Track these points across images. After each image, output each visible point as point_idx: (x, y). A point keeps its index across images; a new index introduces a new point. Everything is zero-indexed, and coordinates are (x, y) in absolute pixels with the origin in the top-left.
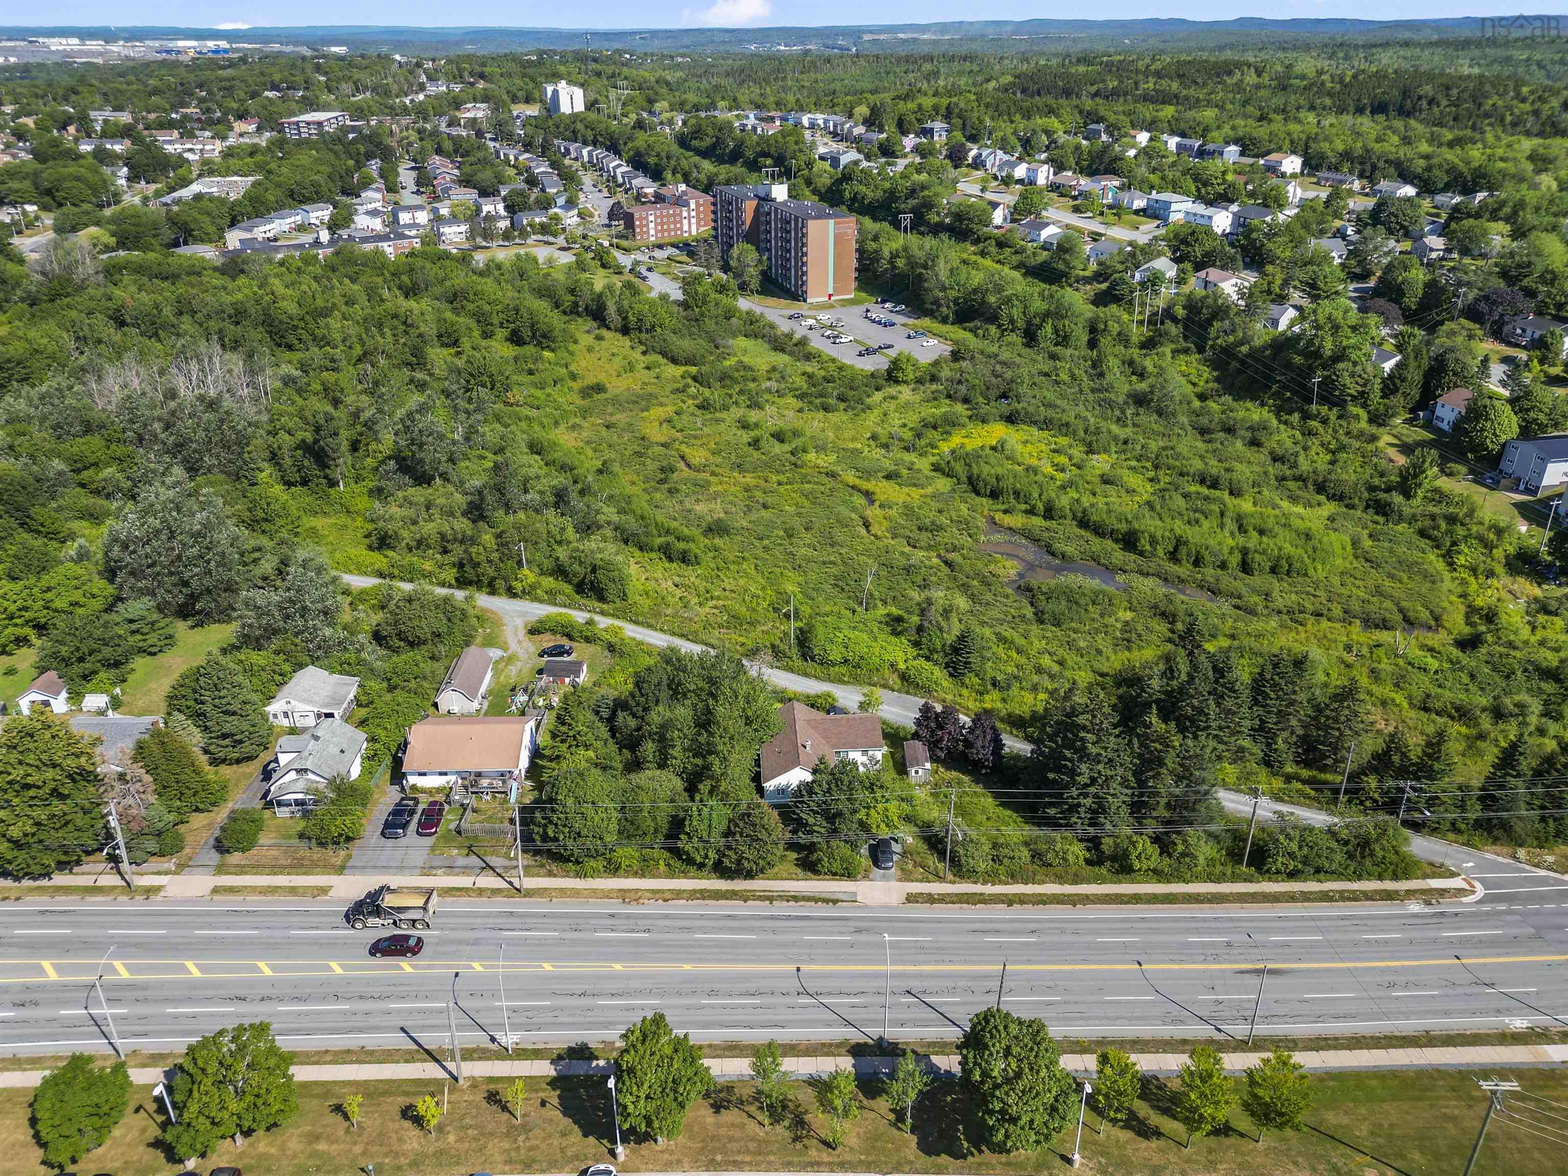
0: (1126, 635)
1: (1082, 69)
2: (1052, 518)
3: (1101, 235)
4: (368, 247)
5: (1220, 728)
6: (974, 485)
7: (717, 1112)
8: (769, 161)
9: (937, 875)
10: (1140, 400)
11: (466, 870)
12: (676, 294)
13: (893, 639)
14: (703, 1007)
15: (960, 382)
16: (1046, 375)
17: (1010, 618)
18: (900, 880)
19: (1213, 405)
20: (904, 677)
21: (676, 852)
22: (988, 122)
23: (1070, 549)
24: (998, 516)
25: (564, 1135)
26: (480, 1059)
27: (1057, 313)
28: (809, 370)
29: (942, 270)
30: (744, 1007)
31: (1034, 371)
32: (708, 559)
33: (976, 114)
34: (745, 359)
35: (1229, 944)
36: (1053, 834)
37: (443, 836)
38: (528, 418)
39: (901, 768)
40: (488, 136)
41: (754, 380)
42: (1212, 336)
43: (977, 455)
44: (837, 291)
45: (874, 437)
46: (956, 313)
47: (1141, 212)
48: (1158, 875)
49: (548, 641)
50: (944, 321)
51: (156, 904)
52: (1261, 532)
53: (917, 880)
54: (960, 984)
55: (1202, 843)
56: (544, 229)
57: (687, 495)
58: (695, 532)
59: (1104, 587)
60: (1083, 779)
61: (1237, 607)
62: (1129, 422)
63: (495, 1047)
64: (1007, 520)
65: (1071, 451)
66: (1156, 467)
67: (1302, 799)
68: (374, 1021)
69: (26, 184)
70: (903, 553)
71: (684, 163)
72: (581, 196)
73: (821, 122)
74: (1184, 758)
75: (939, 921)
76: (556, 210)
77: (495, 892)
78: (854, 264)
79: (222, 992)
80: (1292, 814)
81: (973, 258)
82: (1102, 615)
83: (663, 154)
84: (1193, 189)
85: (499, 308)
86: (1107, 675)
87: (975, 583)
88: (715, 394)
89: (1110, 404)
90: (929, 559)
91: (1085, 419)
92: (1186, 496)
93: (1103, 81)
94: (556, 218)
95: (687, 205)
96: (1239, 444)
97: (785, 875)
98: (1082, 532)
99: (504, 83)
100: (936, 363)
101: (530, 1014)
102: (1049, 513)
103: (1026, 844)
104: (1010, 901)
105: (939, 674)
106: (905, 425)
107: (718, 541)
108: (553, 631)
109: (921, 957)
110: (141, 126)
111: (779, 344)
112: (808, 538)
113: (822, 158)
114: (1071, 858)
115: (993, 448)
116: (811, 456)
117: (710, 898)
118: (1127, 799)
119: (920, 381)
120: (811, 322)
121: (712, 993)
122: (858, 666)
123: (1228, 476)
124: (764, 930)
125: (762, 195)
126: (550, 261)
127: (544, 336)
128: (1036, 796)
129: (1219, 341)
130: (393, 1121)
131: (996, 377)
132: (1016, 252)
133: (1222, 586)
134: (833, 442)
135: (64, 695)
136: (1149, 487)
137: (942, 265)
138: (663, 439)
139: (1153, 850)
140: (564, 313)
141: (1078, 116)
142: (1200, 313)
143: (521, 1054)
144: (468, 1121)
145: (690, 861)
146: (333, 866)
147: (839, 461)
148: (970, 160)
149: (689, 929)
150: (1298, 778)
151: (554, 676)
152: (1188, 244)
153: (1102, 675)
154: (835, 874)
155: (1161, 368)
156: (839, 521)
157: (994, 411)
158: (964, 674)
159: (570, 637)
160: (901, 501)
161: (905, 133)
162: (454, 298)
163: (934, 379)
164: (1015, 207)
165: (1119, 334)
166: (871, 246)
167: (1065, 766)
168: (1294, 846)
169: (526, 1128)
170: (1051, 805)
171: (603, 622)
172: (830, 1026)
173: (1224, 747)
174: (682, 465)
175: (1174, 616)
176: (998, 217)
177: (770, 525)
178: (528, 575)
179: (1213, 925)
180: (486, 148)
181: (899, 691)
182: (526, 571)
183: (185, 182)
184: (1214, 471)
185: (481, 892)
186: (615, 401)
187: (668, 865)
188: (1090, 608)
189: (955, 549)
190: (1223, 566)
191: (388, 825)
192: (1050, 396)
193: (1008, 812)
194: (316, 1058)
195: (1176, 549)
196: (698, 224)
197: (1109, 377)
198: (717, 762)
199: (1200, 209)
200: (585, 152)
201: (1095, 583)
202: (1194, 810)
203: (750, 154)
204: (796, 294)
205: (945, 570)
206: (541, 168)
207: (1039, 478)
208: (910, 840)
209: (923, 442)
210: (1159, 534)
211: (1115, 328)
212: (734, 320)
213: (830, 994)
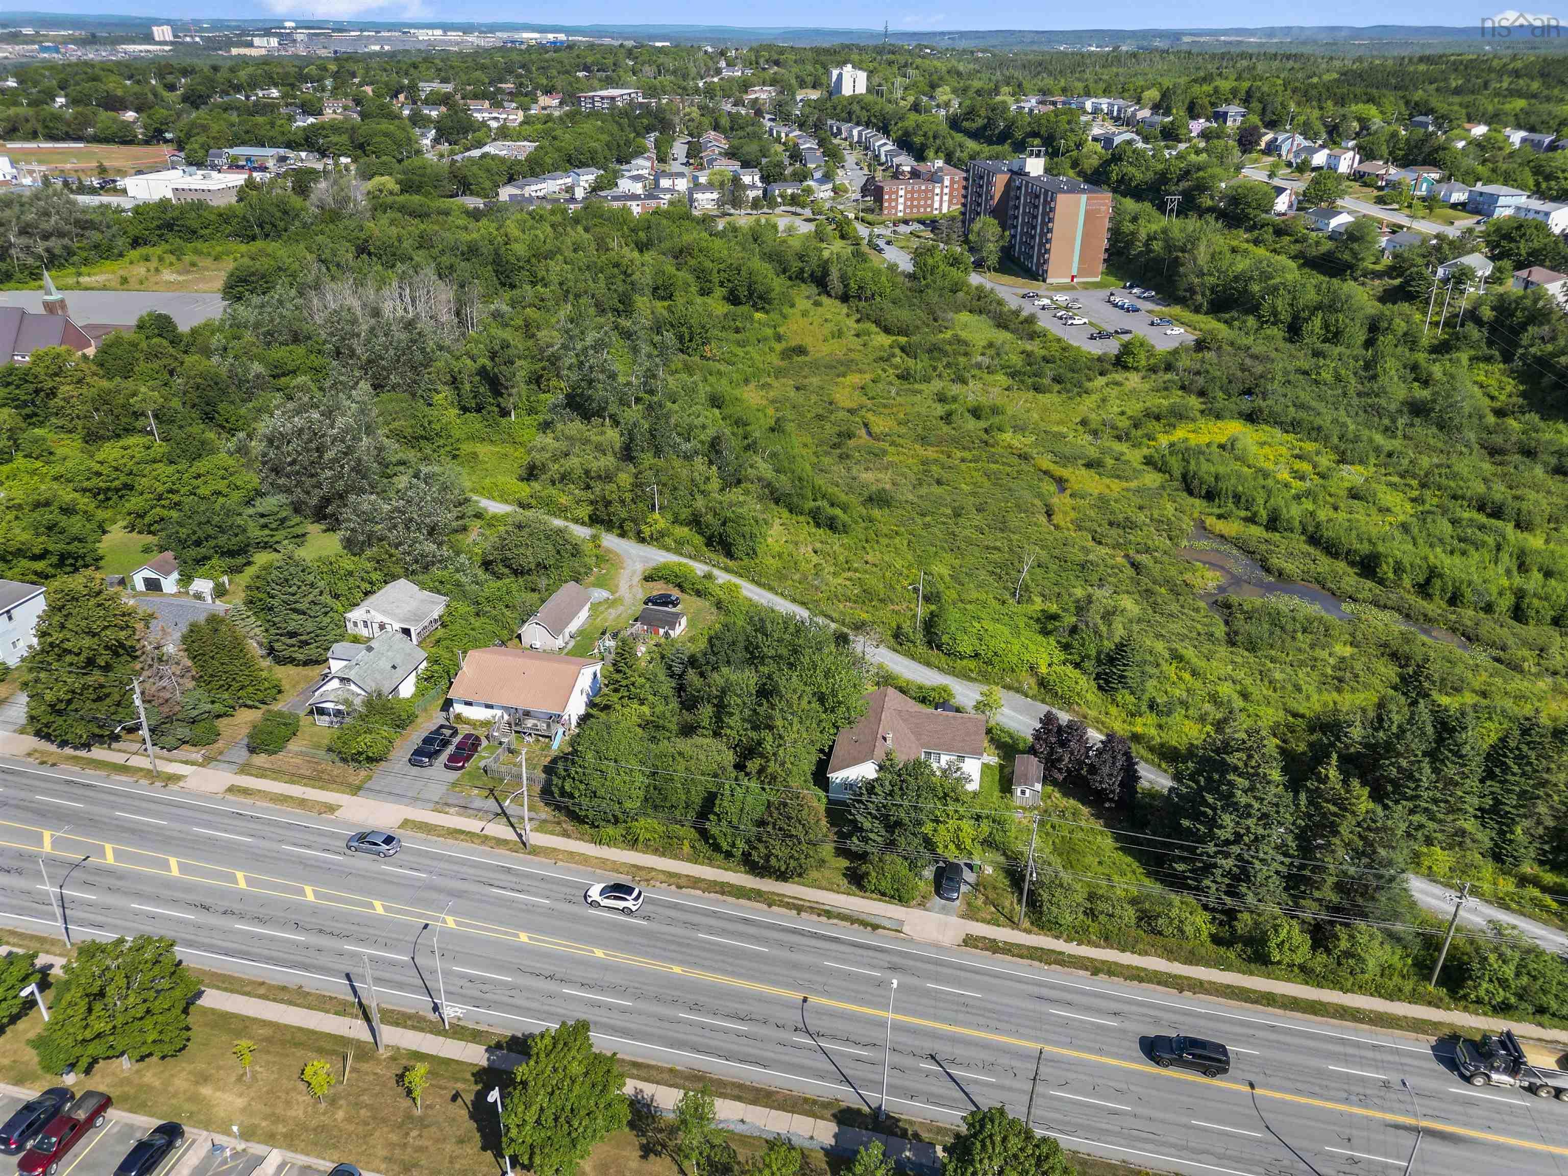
0: (1339, 674)
1: (1422, 67)
2: (1275, 530)
3: (1401, 227)
4: (616, 205)
5: (1435, 801)
6: (1188, 484)
7: (644, 1157)
8: (1037, 141)
9: (1010, 920)
10: (1418, 409)
11: (478, 813)
12: (905, 263)
13: (1040, 638)
14: (679, 1021)
15: (1198, 373)
16: (1306, 373)
17: (1194, 635)
18: (962, 917)
19: (1512, 423)
20: (1042, 683)
21: (704, 834)
22: (1293, 107)
23: (1290, 567)
24: (1210, 521)
25: (461, 1141)
26: (414, 1028)
27: (1331, 306)
28: (1029, 348)
29: (1202, 254)
30: (726, 1031)
31: (1290, 368)
32: (859, 530)
33: (1280, 99)
34: (963, 335)
35: (1386, 1085)
36: (1173, 896)
37: (469, 773)
38: (719, 373)
39: (1006, 784)
40: (768, 116)
41: (966, 354)
42: (1524, 342)
43: (1199, 452)
44: (1082, 272)
45: (1084, 422)
46: (1212, 303)
47: (1461, 206)
48: (1306, 973)
49: (658, 589)
50: (1197, 310)
51: (171, 794)
52: (1548, 574)
53: (983, 921)
54: (1001, 1061)
55: (1376, 943)
56: (794, 200)
57: (858, 462)
58: (853, 500)
59: (1323, 613)
60: (1224, 834)
61: (1498, 660)
62: (1399, 433)
63: (434, 1017)
64: (1221, 526)
65: (1316, 459)
66: (1423, 485)
67: (1536, 911)
68: (323, 960)
69: (344, 139)
70: (1083, 548)
71: (950, 143)
72: (840, 172)
73: (1105, 107)
74: (1369, 829)
75: (997, 976)
76: (811, 183)
77: (501, 842)
78: (1105, 243)
79: (190, 897)
80: (1514, 927)
81: (1246, 245)
82: (1312, 646)
83: (931, 134)
84: (1531, 183)
85: (722, 266)
86: (1303, 716)
87: (1163, 590)
88: (917, 366)
89: (1379, 412)
90: (1113, 557)
91: (1344, 425)
92: (1454, 522)
93: (1446, 80)
94: (809, 191)
95: (941, 181)
96: (1539, 471)
97: (824, 883)
98: (1311, 550)
99: (795, 69)
100: (1175, 352)
101: (485, 988)
102: (1273, 523)
103: (1134, 902)
104: (1096, 968)
105: (1084, 684)
106: (1123, 413)
107: (876, 513)
108: (667, 580)
109: (961, 1016)
110: (458, 97)
111: (1003, 321)
112: (978, 519)
113: (1095, 139)
114: (1189, 929)
115: (1222, 447)
116: (1007, 437)
117: (730, 894)
118: (1281, 868)
119: (1153, 370)
120: (1046, 301)
121: (695, 1007)
122: (989, 663)
123: (1516, 504)
124: (781, 944)
125: (1015, 169)
126: (790, 230)
127: (761, 297)
128: (1164, 845)
129: (1533, 350)
130: (289, 1079)
131: (1243, 370)
132: (1296, 241)
133: (1483, 631)
134: (1035, 423)
135: (175, 575)
136: (1408, 506)
137: (1202, 248)
138: (849, 404)
139: (1301, 940)
140: (790, 278)
141: (1403, 108)
142: (1512, 315)
143: (458, 1032)
144: (365, 1098)
145: (717, 848)
146: (349, 785)
147: (1036, 444)
148: (1263, 145)
149: (695, 926)
150: (1536, 882)
151: (649, 624)
152: (1511, 240)
153: (1295, 715)
154: (883, 894)
155: (1452, 377)
156: (1018, 506)
157: (1233, 406)
158: (1116, 690)
159: (680, 586)
160: (1096, 492)
161: (1194, 116)
162: (680, 254)
163: (1169, 367)
164: (1304, 194)
165: (1405, 334)
166: (1128, 227)
167: (1204, 814)
168: (1509, 971)
169: (422, 1123)
170: (1183, 859)
171: (722, 577)
172: (822, 1078)
173: (1435, 826)
174: (863, 432)
175: (1408, 658)
176: (1282, 204)
177: (939, 502)
178: (659, 521)
179: (1370, 1054)
180: (761, 126)
181: (1034, 698)
182: (656, 515)
183: (480, 144)
184: (1498, 497)
185: (485, 839)
186: (815, 366)
187: (693, 847)
188: (1299, 635)
189: (1148, 550)
190: (1488, 608)
191: (418, 752)
192: (1305, 396)
193: (1129, 859)
194: (248, 989)
195: (1428, 581)
196: (950, 202)
197: (1383, 380)
198: (770, 738)
199: (1536, 204)
200: (855, 132)
201: (1310, 609)
202: (1373, 898)
203: (1019, 135)
204: (1036, 274)
205: (1130, 572)
206: (808, 144)
207: (1270, 482)
208: (989, 870)
209: (1140, 433)
210: (1406, 561)
211: (1401, 326)
212: (960, 294)
213: (834, 1037)
